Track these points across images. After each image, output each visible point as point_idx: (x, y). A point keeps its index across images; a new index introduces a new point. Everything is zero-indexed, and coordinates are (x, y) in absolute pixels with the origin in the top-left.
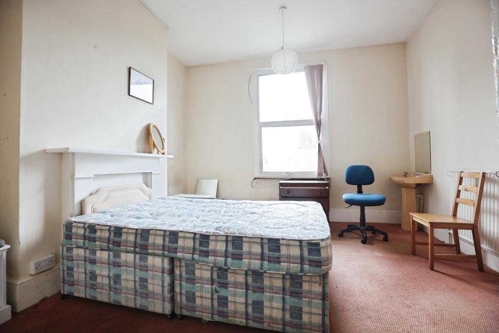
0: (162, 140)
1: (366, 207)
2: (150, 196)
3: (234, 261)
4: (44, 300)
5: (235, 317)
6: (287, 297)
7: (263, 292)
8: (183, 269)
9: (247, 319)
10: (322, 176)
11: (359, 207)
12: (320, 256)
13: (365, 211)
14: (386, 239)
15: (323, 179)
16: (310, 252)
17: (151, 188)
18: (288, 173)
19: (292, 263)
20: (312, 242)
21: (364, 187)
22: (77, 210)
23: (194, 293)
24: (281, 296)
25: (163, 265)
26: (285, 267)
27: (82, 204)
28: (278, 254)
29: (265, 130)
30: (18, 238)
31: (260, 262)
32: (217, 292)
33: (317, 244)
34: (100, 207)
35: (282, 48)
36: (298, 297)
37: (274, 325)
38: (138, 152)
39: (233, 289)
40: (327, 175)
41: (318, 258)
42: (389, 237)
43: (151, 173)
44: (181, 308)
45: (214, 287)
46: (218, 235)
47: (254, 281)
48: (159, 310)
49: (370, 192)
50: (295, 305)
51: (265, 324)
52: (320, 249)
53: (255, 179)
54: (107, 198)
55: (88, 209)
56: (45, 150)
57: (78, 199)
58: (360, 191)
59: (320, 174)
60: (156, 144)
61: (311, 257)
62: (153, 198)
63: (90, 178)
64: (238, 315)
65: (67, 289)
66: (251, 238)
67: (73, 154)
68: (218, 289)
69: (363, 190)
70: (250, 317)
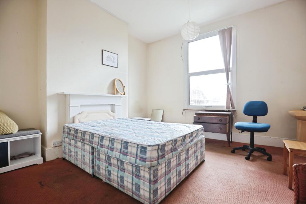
0: (124, 87)
1: (255, 133)
2: (114, 117)
3: (111, 151)
4: (58, 159)
5: (114, 182)
6: (134, 177)
7: (124, 172)
8: (96, 153)
9: (118, 185)
10: (229, 108)
11: (250, 133)
12: (146, 155)
13: (255, 135)
14: (270, 159)
15: (229, 111)
16: (141, 151)
17: (115, 113)
18: (206, 106)
19: (132, 157)
20: (143, 146)
21: (259, 118)
22: (71, 121)
23: (100, 166)
24: (132, 176)
25: (89, 150)
26: (128, 159)
27: (74, 118)
28: (127, 151)
29: (191, 78)
30: (47, 131)
31: (119, 153)
32: (108, 167)
33: (145, 148)
34: (82, 120)
35: (188, 22)
36: (139, 178)
37: (129, 192)
38: (108, 94)
39: (113, 167)
40: (234, 108)
41: (145, 156)
42: (272, 158)
43: (115, 105)
44: (96, 173)
45: (107, 164)
46: (107, 137)
47: (121, 165)
48: (88, 172)
49: (262, 122)
50: (137, 183)
51: (125, 190)
52: (146, 151)
53: (184, 110)
54: (87, 116)
55: (76, 121)
56: (58, 93)
57: (71, 116)
58: (255, 121)
59: (227, 107)
60: (118, 90)
61: (141, 155)
62: (116, 118)
63: (78, 106)
64: (115, 182)
65: (64, 156)
66: (118, 140)
67: (69, 95)
68: (108, 166)
69: (258, 120)
70: (119, 184)
